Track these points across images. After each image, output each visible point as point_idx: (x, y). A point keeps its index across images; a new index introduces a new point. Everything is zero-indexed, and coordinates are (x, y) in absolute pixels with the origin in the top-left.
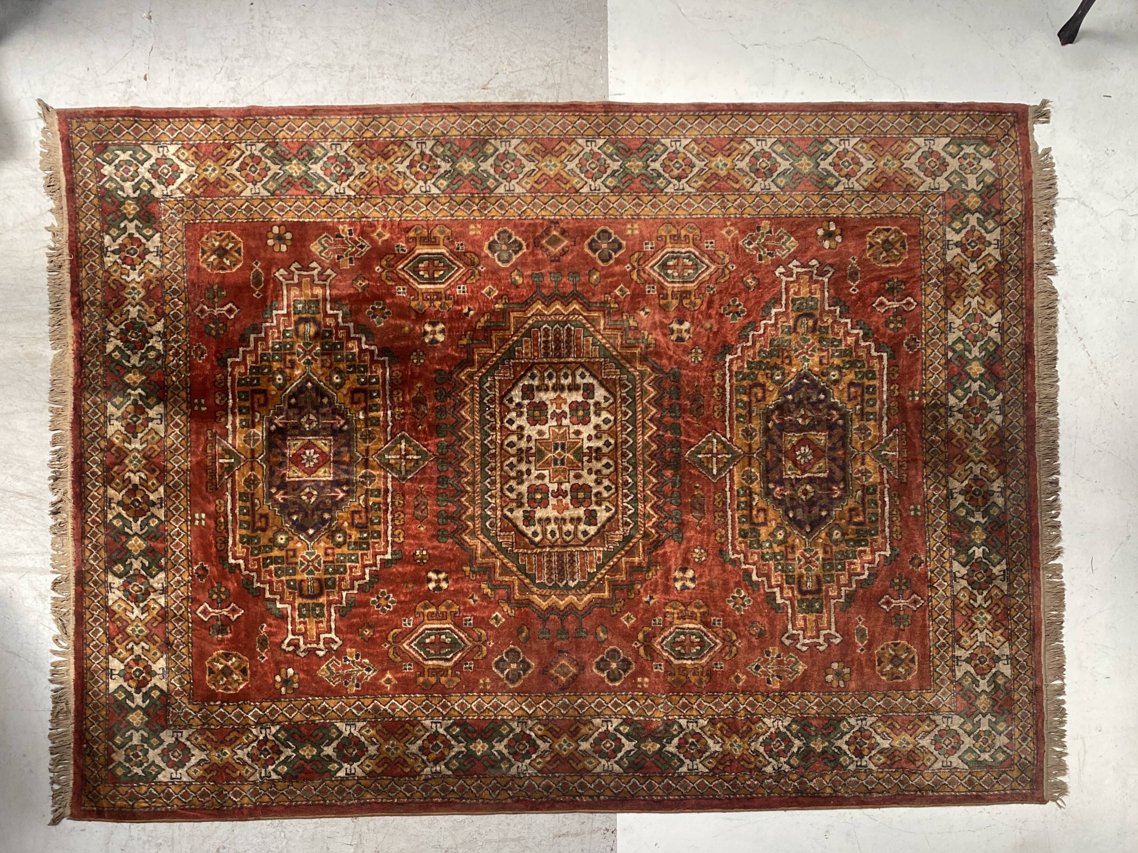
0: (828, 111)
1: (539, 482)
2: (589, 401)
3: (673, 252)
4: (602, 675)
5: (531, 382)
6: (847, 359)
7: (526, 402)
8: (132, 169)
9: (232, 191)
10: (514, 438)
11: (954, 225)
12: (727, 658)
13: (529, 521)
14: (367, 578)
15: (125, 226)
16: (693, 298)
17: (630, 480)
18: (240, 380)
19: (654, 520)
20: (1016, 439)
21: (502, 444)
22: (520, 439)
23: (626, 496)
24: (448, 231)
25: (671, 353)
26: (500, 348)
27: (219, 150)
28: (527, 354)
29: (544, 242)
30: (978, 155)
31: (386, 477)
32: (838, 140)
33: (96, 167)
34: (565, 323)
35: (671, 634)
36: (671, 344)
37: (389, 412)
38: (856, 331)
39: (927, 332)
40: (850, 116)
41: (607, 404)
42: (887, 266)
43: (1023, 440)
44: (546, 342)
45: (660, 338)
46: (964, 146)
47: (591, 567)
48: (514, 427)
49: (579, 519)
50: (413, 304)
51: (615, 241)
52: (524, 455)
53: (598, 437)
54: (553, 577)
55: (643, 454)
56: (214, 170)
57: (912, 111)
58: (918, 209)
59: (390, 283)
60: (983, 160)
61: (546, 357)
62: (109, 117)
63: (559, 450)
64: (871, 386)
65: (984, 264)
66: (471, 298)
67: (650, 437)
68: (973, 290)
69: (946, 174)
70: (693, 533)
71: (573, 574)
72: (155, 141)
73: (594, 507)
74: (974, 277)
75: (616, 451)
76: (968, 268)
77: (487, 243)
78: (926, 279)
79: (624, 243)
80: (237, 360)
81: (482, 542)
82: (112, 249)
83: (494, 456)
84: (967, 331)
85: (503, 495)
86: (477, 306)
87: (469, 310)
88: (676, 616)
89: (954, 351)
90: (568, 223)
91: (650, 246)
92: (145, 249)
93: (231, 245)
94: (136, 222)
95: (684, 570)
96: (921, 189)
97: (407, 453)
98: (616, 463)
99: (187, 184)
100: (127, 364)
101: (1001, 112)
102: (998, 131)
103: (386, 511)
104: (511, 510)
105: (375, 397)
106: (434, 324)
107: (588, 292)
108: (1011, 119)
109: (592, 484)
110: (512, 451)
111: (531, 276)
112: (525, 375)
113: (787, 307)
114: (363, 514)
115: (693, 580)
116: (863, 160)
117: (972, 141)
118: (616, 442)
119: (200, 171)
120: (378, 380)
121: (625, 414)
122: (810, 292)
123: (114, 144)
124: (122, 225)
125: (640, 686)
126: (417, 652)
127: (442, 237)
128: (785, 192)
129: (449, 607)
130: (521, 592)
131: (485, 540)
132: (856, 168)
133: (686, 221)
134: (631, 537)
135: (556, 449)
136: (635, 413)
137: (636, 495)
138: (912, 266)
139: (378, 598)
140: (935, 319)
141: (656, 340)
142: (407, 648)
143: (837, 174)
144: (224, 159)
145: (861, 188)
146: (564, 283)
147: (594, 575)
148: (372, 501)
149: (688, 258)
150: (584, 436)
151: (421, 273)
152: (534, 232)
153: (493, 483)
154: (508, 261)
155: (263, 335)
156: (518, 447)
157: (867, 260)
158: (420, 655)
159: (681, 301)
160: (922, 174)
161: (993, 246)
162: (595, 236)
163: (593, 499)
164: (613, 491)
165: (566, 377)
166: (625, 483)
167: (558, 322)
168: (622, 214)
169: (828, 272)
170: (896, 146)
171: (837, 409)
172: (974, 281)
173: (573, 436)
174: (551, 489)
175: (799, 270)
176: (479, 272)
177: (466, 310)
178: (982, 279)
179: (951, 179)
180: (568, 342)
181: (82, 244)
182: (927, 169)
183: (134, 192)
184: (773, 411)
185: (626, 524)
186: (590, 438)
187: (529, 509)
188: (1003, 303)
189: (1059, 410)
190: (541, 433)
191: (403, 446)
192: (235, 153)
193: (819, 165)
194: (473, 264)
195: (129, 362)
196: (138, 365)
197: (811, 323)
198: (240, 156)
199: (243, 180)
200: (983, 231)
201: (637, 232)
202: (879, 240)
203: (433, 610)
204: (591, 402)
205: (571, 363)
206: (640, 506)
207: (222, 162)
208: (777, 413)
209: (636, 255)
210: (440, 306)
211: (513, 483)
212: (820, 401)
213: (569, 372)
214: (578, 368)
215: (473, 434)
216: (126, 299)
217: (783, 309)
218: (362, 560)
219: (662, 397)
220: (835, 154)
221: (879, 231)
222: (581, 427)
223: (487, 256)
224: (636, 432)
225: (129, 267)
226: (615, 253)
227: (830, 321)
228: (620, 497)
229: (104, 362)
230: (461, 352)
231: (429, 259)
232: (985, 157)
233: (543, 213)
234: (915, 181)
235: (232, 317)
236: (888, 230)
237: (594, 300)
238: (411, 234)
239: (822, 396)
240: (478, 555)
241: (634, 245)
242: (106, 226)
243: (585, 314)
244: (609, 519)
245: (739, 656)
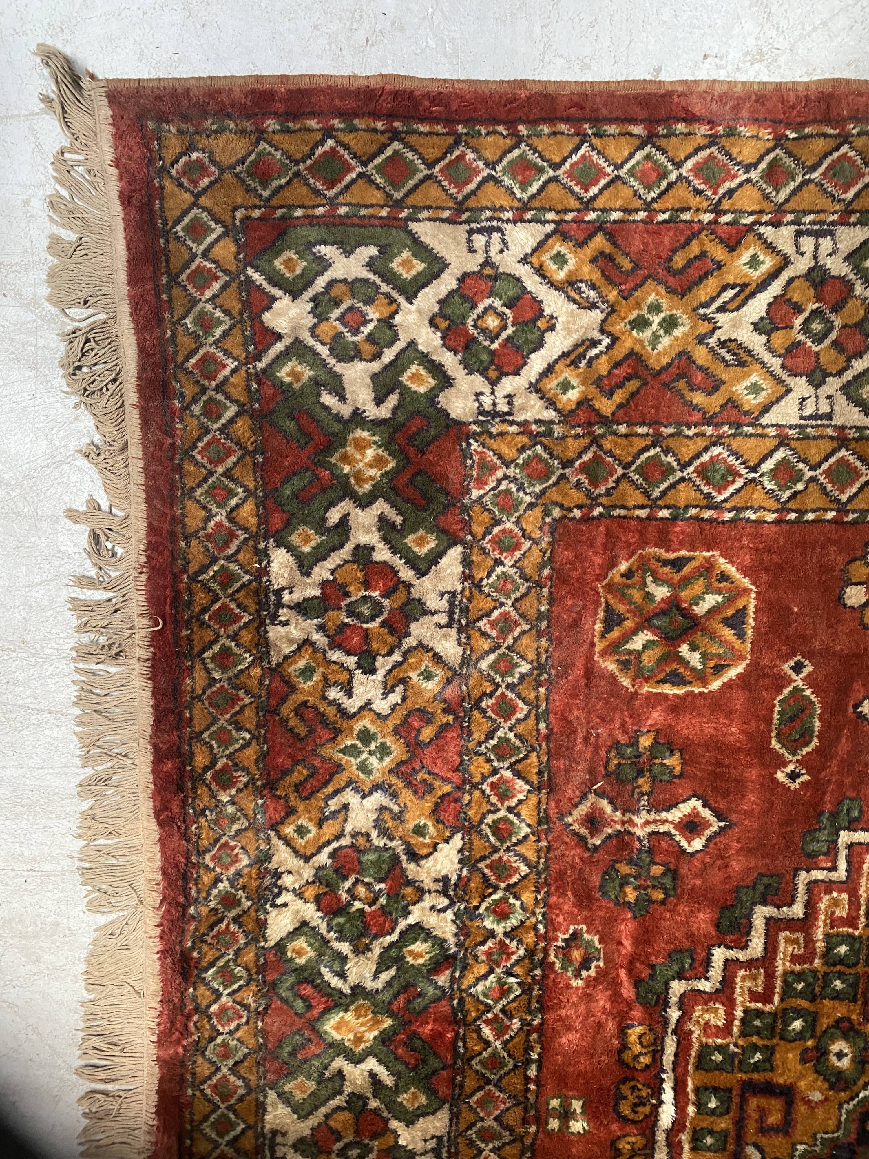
8: (373, 313)
9: (732, 404)
15: (344, 520)
18: (705, 1051)
27: (695, 249)
33: (246, 304)
56: (670, 324)
62: (295, 116)
72: (460, 207)
80: (705, 986)
82: (297, 596)
92: (409, 601)
93: (711, 600)
94: (381, 507)
99: (567, 374)
100: (335, 982)
119: (619, 327)
123: (311, 220)
124: (334, 516)
144: (712, 284)
155: (798, 910)
181: (194, 578)
183: (379, 401)
192: (754, 262)
195: (342, 975)
196: (370, 985)
198: (774, 275)
199: (775, 363)
207: (702, 294)
216: (339, 768)
225: (351, 661)
229: (262, 969)
235: (698, 844)
242: (277, 521)
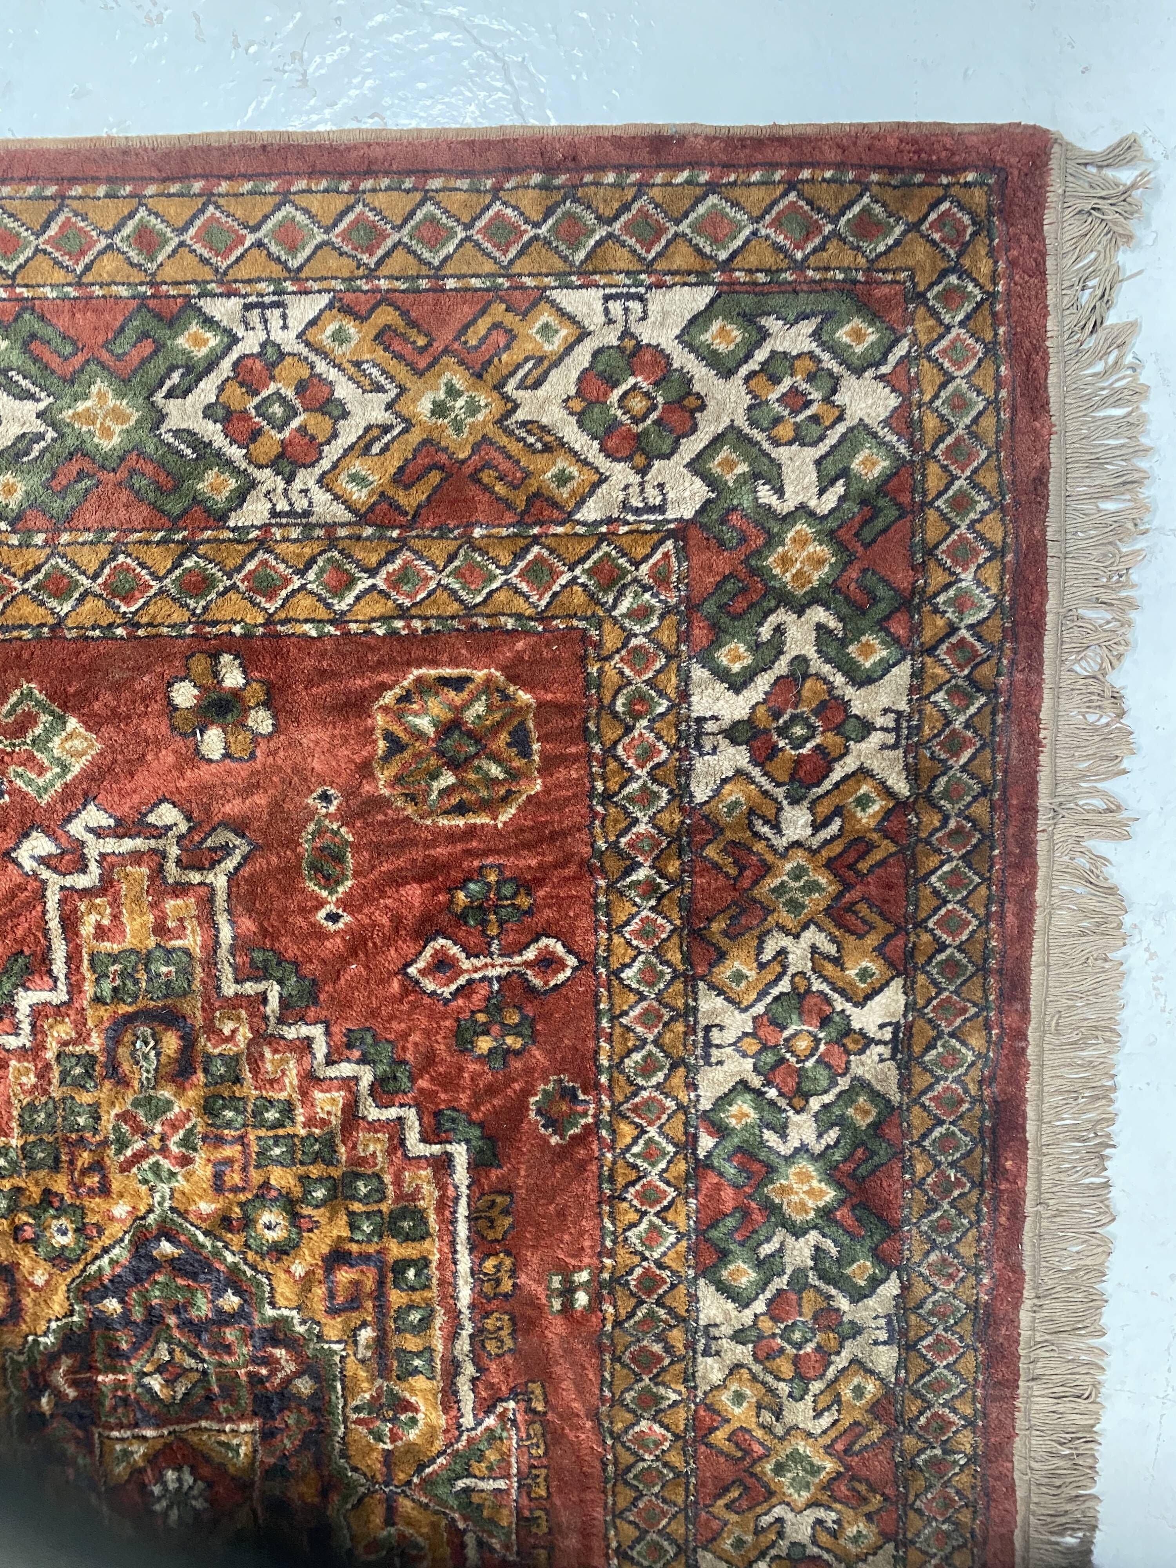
0: (185, 177)
6: (315, 1171)
11: (723, 657)
20: (943, 1425)
30: (829, 363)
32: (235, 303)
38: (346, 1069)
39: (617, 1066)
40: (285, 197)
42: (461, 822)
43: (970, 1423)
46: (771, 323)
57: (550, 170)
58: (579, 597)
60: (850, 382)
64: (407, 1263)
65: (838, 811)
68: (795, 906)
69: (691, 447)
74: (799, 858)
76: (776, 827)
78: (613, 865)
84: (769, 1058)
89: (721, 1131)
96: (590, 512)
101: (932, 170)
102: (920, 253)
108: (978, 196)
113: (75, 989)
116: (344, 390)
117: (804, 302)
122: (160, 929)
128: (29, 533)
132: (319, 425)
138: (557, 821)
140: (647, 1019)
143: (235, 453)
145: (340, 513)
157: (379, 803)
160: (591, 450)
161: (876, 738)
169: (227, 850)
170: (483, 325)
171: (292, 1343)
172: (798, 873)
175: (110, 845)
178: (830, 865)
179: (714, 466)
182: (613, 425)
184: (52, 1358)
188: (910, 954)
189: (1108, 1317)
193: (162, 417)
197: (171, 1043)
200: (839, 679)
202: (424, 724)
208: (66, 1363)
212: (223, 1319)
217: (61, 996)
220: (226, 365)
221: (422, 687)
227: (244, 1034)
232: (859, 372)
234: (563, 479)
236: (458, 684)
239: (231, 1301)
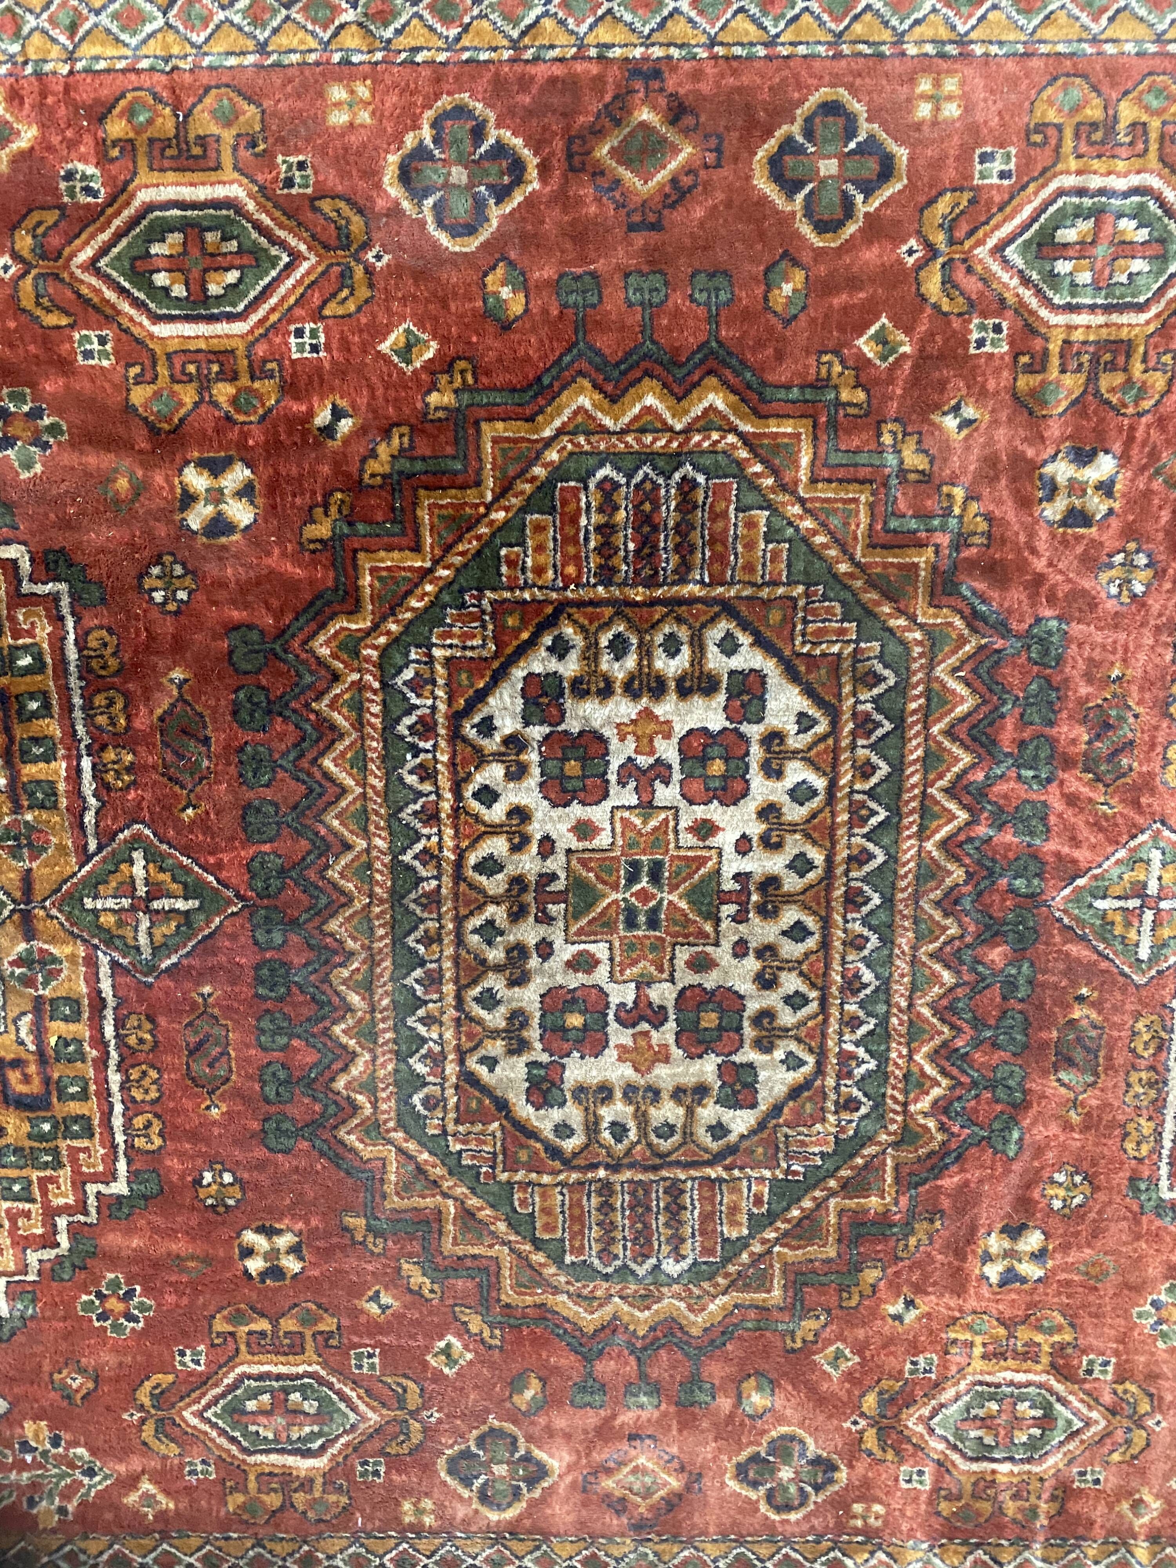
1: (575, 980)
2: (745, 728)
3: (1081, 192)
4: (753, 1495)
5: (553, 665)
7: (537, 732)
10: (498, 846)
12: (1116, 1457)
13: (545, 1093)
14: (63, 1240)
16: (1137, 367)
17: (867, 976)
19: (936, 1092)
21: (459, 864)
22: (519, 845)
23: (854, 1023)
24: (251, 110)
25: (1040, 565)
26: (448, 549)
28: (539, 571)
29: (603, 150)
31: (91, 963)
34: (676, 459)
35: (957, 1398)
36: (1043, 534)
37: (86, 763)
41: (807, 738)
44: (606, 530)
45: (1009, 512)
47: (734, 1223)
48: (497, 813)
49: (701, 1090)
50: (139, 395)
51: (870, 146)
52: (529, 897)
53: (770, 844)
54: (618, 1249)
55: (916, 897)
59: (52, 319)
61: (607, 583)
63: (644, 883)
66: (341, 371)
67: (943, 845)
70: (1054, 1129)
71: (677, 1243)
73: (748, 1055)
75: (829, 889)
77: (393, 159)
79: (902, 154)
81: (400, 1151)
83: (433, 900)
85: (464, 1019)
86: (363, 401)
87: (337, 414)
88: (978, 1351)
90: (697, 75)
91: (997, 166)
95: (1014, 1231)
97: (156, 891)
98: (826, 923)
103: (102, 1063)
104: (491, 1063)
105: (35, 715)
106: (216, 468)
107: (760, 344)
109: (745, 987)
110: (495, 885)
111: (554, 285)
112: (532, 643)
114: (32, 1069)
115: (1039, 1256)
118: (829, 861)
120: (39, 658)
121: (865, 770)
125: (859, 1523)
126: (222, 1432)
127: (228, 136)
129: (309, 1320)
130: (520, 1287)
131: (411, 1146)
133: (1144, 65)
134: (862, 1140)
135: (632, 879)
136: (898, 768)
137: (884, 1022)
139: (99, 1295)
141: (989, 518)
142: (194, 1421)
146: (677, 313)
147: (743, 1243)
148: (57, 1029)
149: (1139, 215)
150: (726, 839)
151: (161, 279)
152: (567, 115)
153: (434, 980)
154: (471, 230)
156: (511, 870)
158: (233, 1440)
159: (1092, 378)
162: (795, 129)
163: (749, 1031)
164: (814, 1006)
165: (673, 652)
166: (852, 985)
167: (648, 457)
168: (900, 38)
173: (688, 839)
174: (614, 1000)
176: (369, 271)
177: (323, 417)
180: (683, 529)
185: (851, 1105)
186: (743, 846)
187: (545, 1058)
190: (584, 829)
191: (138, 870)
194: (344, 240)
201: (952, 110)
203: (263, 1325)
204: (754, 731)
205: (692, 601)
206: (896, 1052)
209: (943, 206)
210: (234, 401)
211: (495, 982)
213: (683, 634)
214: (713, 620)
215: (365, 833)
218: (44, 1193)
219: (995, 717)
222: (714, 812)
223: (395, 211)
224: (899, 830)
226: (868, 192)
228: (833, 1026)
230: (314, 563)
231: (184, 226)
233: (604, 34)
237: (782, 374)
238: (116, 128)
240: (389, 1188)
241: (938, 164)
243: (747, 428)
244: (795, 1092)
245: (1151, 1454)
